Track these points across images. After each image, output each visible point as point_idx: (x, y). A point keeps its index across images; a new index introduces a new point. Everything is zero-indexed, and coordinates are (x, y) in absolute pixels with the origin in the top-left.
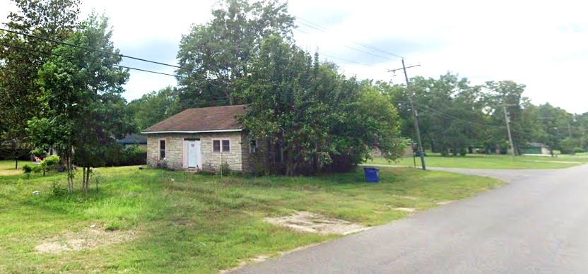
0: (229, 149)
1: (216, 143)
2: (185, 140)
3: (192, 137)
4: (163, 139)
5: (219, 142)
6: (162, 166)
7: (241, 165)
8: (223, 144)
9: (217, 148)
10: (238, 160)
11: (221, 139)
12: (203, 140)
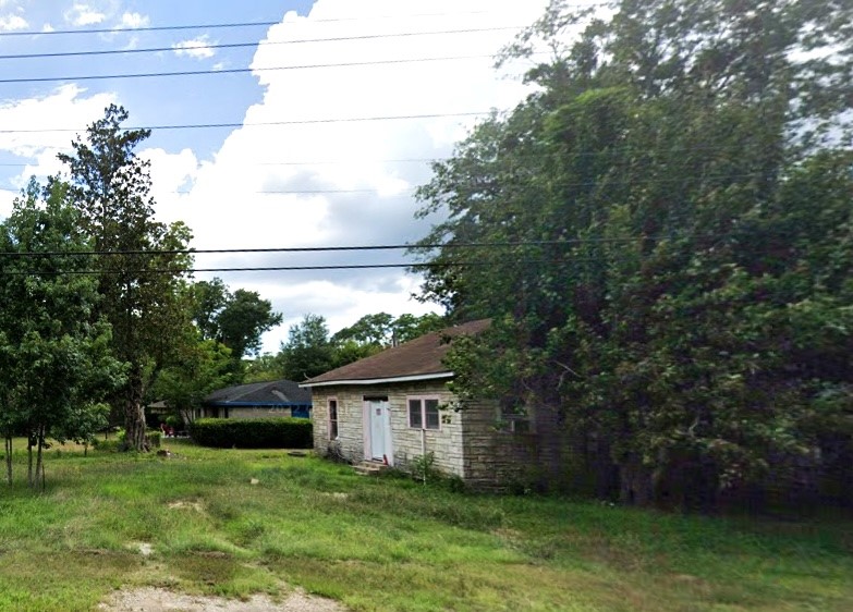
0: (437, 423)
1: (415, 405)
2: (366, 399)
3: (376, 394)
4: (334, 398)
5: (419, 402)
6: (333, 456)
7: (461, 462)
8: (427, 409)
9: (415, 420)
10: (455, 450)
11: (423, 398)
12: (393, 400)
